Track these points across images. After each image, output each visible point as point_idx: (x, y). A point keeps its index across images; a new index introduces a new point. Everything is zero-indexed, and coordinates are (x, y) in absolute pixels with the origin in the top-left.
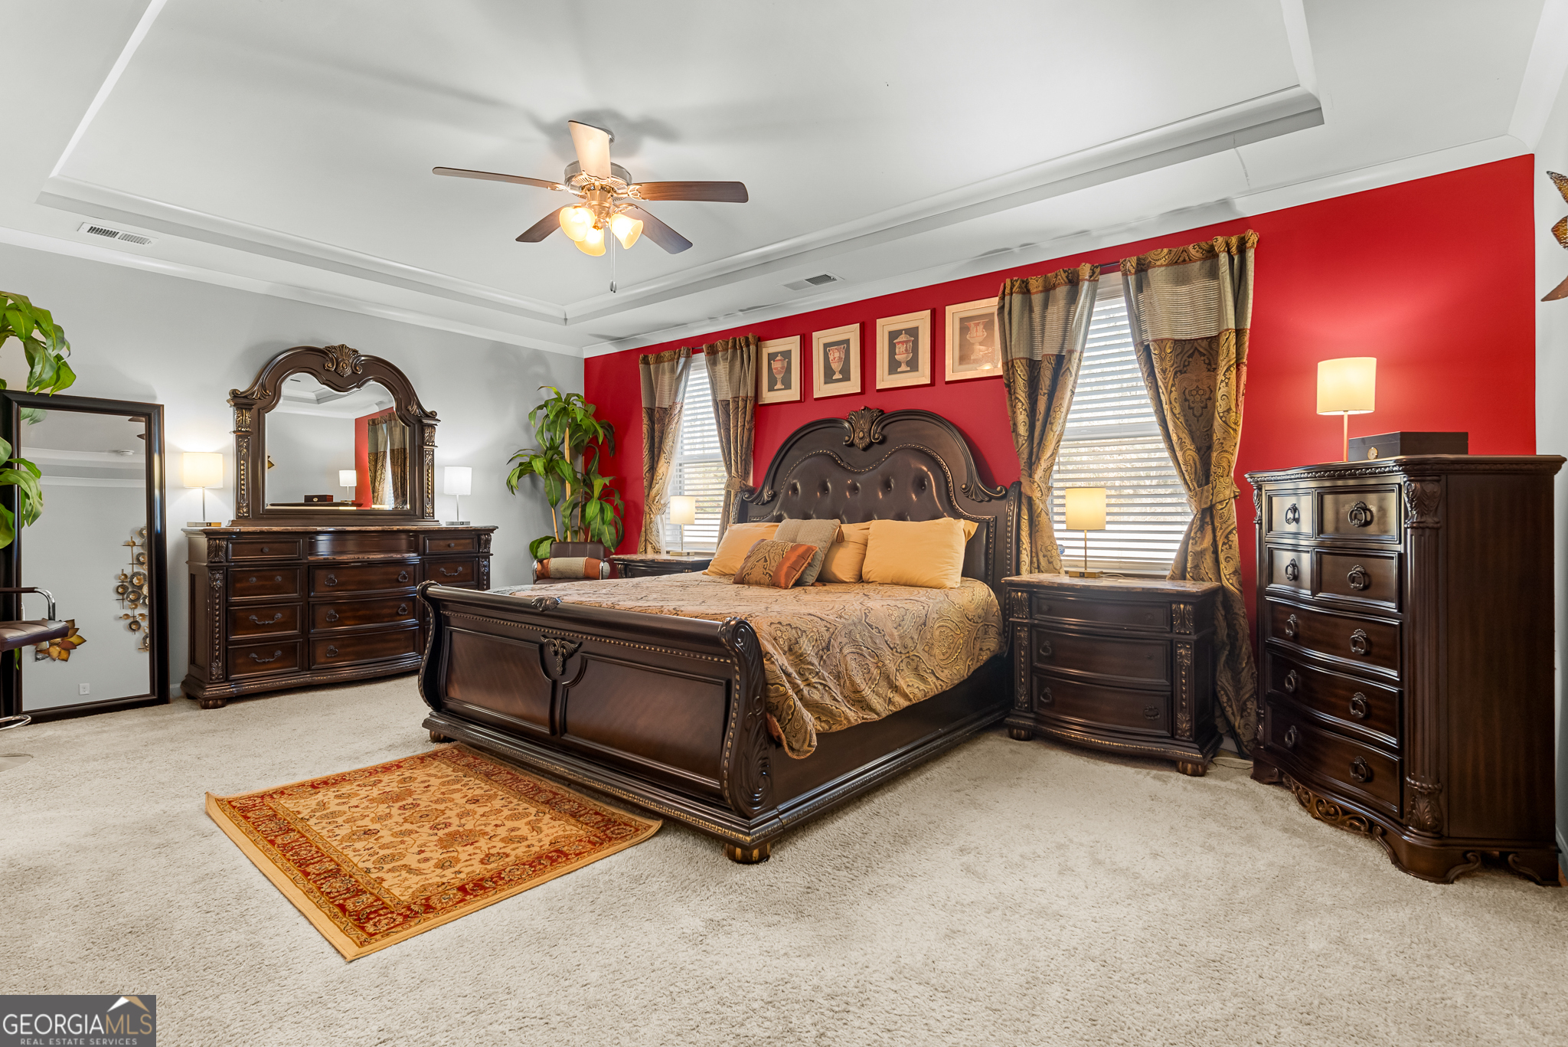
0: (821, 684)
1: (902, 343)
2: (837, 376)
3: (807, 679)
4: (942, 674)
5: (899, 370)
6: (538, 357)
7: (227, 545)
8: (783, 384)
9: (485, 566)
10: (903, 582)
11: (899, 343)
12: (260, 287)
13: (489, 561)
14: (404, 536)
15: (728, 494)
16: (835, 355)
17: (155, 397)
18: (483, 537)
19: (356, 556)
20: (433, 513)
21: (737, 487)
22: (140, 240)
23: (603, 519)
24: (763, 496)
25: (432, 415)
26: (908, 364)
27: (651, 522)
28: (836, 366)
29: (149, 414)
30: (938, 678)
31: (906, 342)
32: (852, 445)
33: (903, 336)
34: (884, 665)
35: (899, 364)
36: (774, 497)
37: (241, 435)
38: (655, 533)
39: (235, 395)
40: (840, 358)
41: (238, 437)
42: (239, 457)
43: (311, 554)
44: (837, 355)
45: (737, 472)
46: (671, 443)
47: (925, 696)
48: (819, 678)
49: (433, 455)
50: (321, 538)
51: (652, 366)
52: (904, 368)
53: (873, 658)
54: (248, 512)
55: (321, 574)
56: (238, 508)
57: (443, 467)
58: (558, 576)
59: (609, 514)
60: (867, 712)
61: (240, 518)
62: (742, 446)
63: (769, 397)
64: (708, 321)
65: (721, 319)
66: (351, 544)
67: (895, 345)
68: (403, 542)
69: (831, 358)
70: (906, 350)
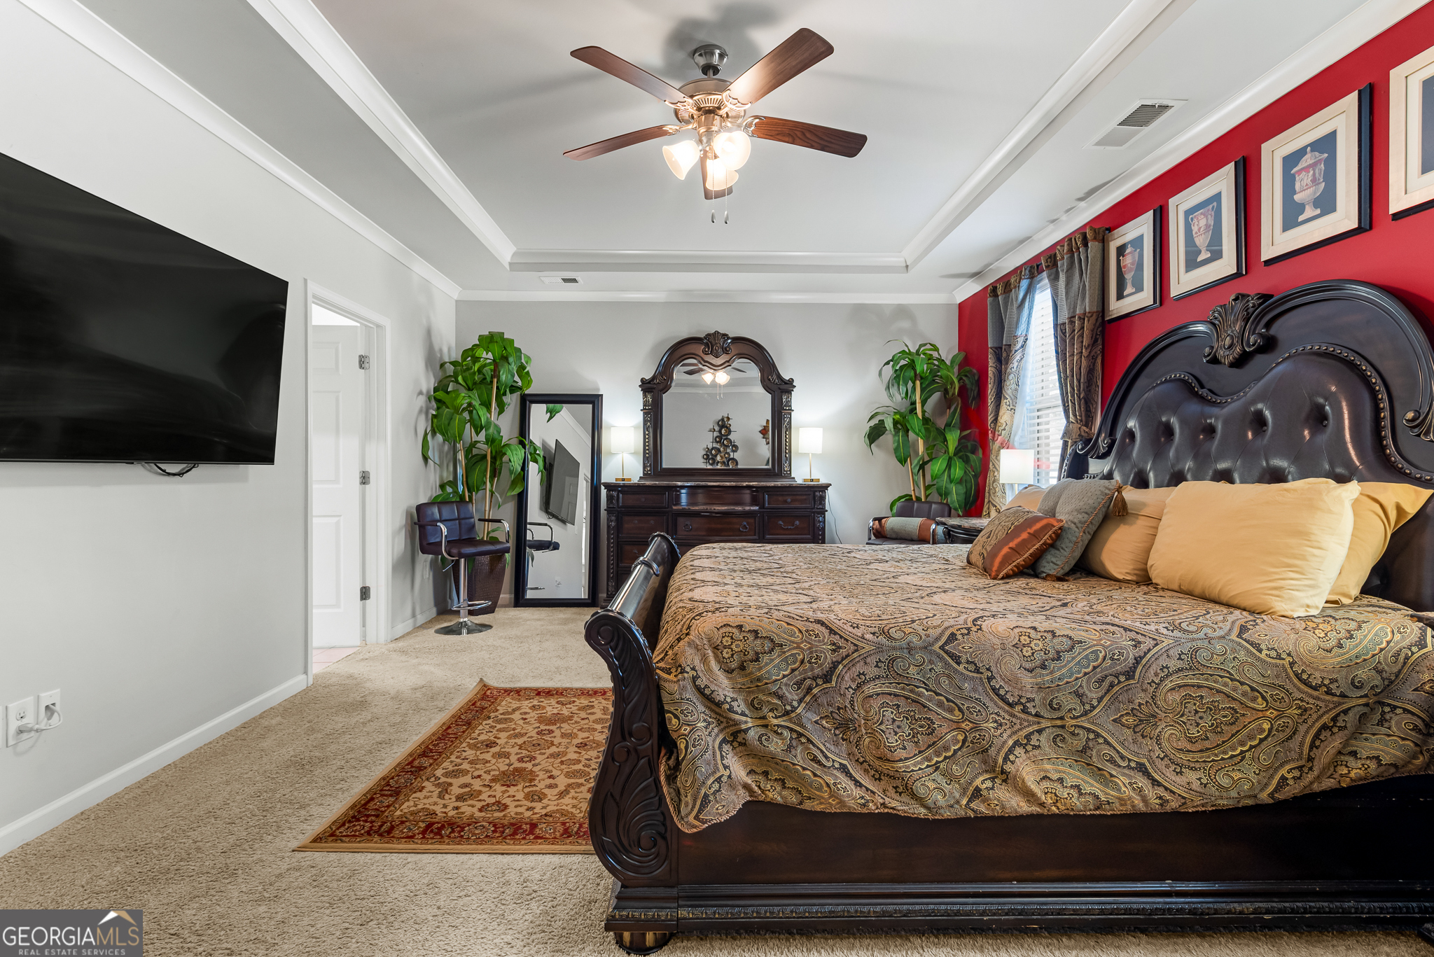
0: (791, 730)
1: (1306, 169)
2: (1204, 255)
3: (764, 718)
4: (1178, 779)
5: (1301, 218)
6: (903, 312)
7: (618, 495)
8: (1133, 285)
9: (820, 522)
10: (1198, 591)
11: (1299, 172)
12: (658, 296)
13: (824, 517)
14: (748, 491)
15: (1065, 444)
16: (1201, 223)
17: (598, 390)
18: (817, 494)
19: (705, 507)
20: (790, 471)
21: (1075, 436)
22: (574, 281)
23: (949, 476)
24: (1099, 447)
25: (790, 383)
26: (1317, 203)
27: (994, 482)
28: (1201, 241)
29: (594, 401)
30: (1155, 783)
31: (1313, 166)
32: (1215, 360)
33: (1308, 156)
34: (976, 728)
35: (1301, 208)
36: (1111, 447)
37: (646, 412)
38: (999, 494)
39: (642, 380)
40: (1207, 226)
41: (645, 413)
42: (646, 428)
43: (676, 505)
44: (1203, 222)
45: (1075, 415)
46: (1013, 386)
47: (1097, 808)
48: (790, 721)
49: (790, 418)
50: (683, 491)
51: (1000, 298)
52: (1309, 212)
53: (951, 711)
54: (650, 470)
55: (681, 520)
56: (645, 467)
57: (798, 428)
58: (894, 536)
59: (958, 472)
60: (905, 798)
61: (646, 476)
62: (1079, 381)
63: (1118, 307)
64: (1051, 226)
65: (1064, 218)
66: (701, 497)
67: (1293, 177)
68: (747, 496)
69: (1195, 229)
70: (1314, 180)
